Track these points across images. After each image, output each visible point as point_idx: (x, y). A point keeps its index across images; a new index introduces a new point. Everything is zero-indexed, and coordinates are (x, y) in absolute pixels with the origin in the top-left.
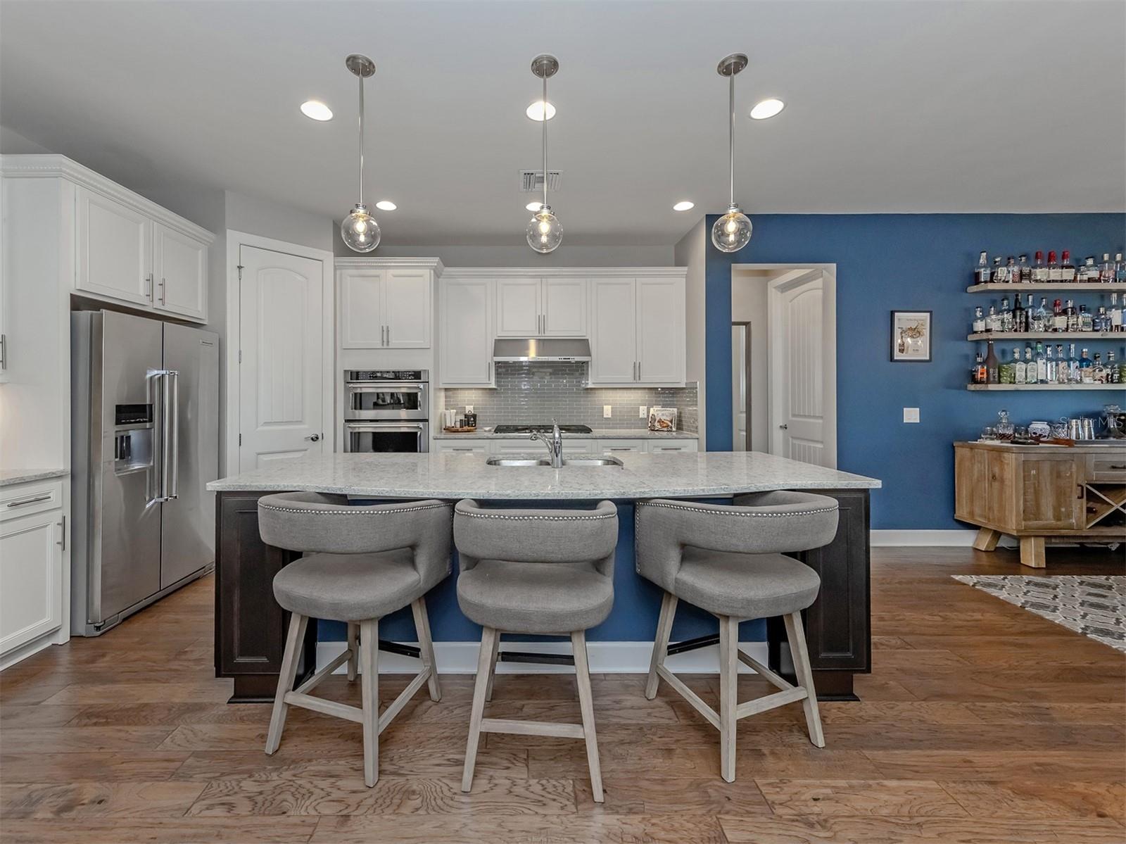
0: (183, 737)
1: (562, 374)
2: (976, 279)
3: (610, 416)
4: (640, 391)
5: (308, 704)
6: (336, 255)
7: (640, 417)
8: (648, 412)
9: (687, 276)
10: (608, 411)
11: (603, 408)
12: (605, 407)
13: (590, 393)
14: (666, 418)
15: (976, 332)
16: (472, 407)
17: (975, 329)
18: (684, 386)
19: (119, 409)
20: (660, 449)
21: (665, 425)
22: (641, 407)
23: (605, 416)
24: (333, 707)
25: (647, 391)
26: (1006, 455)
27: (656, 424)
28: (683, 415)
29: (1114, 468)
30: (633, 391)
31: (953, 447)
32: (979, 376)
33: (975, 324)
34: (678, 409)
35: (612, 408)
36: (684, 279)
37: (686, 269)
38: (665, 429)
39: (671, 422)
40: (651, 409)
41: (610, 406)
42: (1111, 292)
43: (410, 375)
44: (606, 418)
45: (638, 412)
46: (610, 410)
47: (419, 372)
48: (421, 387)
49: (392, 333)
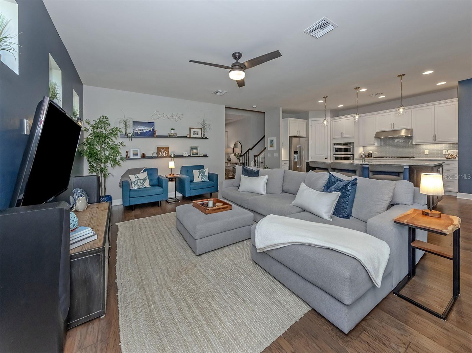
3: (428, 154)
4: (444, 144)
6: (331, 118)
7: (444, 154)
8: (447, 152)
10: (427, 152)
11: (424, 151)
12: (425, 150)
13: (418, 146)
14: (455, 154)
19: (294, 152)
21: (453, 157)
22: (444, 150)
23: (425, 154)
25: (447, 144)
27: (449, 156)
30: (439, 145)
40: (449, 151)
41: (428, 150)
44: (426, 154)
45: (443, 152)
46: (429, 152)
47: (351, 143)
48: (351, 146)
49: (344, 134)
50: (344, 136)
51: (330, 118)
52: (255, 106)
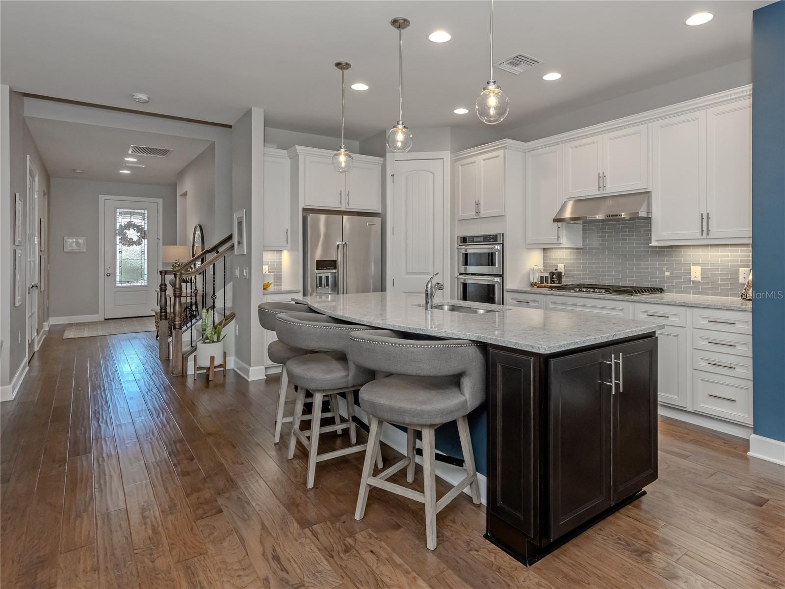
3: (699, 279)
6: (454, 151)
7: (740, 281)
10: (696, 273)
12: (692, 268)
19: (318, 262)
22: (741, 269)
23: (693, 279)
35: (702, 269)
41: (700, 268)
43: (491, 239)
44: (694, 282)
45: (738, 274)
46: (701, 274)
47: (496, 236)
48: (497, 247)
49: (482, 206)
50: (483, 212)
51: (449, 152)
52: (143, 97)
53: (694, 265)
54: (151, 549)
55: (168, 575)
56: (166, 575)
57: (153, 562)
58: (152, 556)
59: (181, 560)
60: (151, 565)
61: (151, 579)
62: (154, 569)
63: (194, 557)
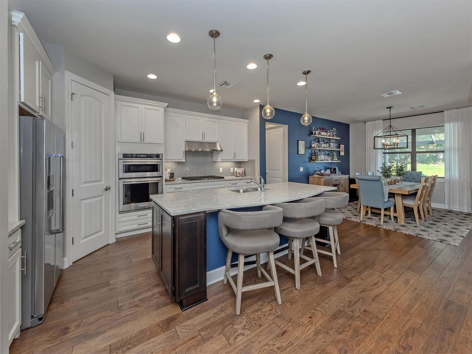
0: (184, 329)
1: (206, 156)
2: (312, 133)
3: (222, 172)
4: (231, 162)
5: (252, 288)
7: (231, 172)
8: (234, 170)
9: (248, 123)
11: (219, 169)
13: (214, 163)
14: (241, 172)
15: (312, 147)
16: (170, 169)
17: (312, 146)
18: (247, 161)
20: (245, 183)
21: (241, 174)
22: (231, 168)
23: (220, 172)
24: (260, 285)
25: (233, 162)
26: (321, 179)
27: (238, 174)
28: (246, 171)
29: (336, 181)
30: (229, 162)
31: (309, 178)
32: (313, 159)
33: (312, 145)
34: (244, 169)
35: (222, 169)
36: (247, 124)
37: (248, 120)
38: (241, 176)
39: (243, 173)
40: (235, 169)
42: (331, 139)
43: (154, 156)
44: (220, 173)
45: (231, 170)
46: (222, 170)
51: (114, 92)
53: (221, 167)
54: (417, 330)
55: (419, 314)
56: (421, 315)
57: (422, 324)
58: (420, 326)
59: (408, 313)
60: (424, 324)
61: (429, 320)
62: (424, 321)
63: (402, 309)
